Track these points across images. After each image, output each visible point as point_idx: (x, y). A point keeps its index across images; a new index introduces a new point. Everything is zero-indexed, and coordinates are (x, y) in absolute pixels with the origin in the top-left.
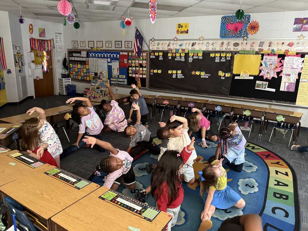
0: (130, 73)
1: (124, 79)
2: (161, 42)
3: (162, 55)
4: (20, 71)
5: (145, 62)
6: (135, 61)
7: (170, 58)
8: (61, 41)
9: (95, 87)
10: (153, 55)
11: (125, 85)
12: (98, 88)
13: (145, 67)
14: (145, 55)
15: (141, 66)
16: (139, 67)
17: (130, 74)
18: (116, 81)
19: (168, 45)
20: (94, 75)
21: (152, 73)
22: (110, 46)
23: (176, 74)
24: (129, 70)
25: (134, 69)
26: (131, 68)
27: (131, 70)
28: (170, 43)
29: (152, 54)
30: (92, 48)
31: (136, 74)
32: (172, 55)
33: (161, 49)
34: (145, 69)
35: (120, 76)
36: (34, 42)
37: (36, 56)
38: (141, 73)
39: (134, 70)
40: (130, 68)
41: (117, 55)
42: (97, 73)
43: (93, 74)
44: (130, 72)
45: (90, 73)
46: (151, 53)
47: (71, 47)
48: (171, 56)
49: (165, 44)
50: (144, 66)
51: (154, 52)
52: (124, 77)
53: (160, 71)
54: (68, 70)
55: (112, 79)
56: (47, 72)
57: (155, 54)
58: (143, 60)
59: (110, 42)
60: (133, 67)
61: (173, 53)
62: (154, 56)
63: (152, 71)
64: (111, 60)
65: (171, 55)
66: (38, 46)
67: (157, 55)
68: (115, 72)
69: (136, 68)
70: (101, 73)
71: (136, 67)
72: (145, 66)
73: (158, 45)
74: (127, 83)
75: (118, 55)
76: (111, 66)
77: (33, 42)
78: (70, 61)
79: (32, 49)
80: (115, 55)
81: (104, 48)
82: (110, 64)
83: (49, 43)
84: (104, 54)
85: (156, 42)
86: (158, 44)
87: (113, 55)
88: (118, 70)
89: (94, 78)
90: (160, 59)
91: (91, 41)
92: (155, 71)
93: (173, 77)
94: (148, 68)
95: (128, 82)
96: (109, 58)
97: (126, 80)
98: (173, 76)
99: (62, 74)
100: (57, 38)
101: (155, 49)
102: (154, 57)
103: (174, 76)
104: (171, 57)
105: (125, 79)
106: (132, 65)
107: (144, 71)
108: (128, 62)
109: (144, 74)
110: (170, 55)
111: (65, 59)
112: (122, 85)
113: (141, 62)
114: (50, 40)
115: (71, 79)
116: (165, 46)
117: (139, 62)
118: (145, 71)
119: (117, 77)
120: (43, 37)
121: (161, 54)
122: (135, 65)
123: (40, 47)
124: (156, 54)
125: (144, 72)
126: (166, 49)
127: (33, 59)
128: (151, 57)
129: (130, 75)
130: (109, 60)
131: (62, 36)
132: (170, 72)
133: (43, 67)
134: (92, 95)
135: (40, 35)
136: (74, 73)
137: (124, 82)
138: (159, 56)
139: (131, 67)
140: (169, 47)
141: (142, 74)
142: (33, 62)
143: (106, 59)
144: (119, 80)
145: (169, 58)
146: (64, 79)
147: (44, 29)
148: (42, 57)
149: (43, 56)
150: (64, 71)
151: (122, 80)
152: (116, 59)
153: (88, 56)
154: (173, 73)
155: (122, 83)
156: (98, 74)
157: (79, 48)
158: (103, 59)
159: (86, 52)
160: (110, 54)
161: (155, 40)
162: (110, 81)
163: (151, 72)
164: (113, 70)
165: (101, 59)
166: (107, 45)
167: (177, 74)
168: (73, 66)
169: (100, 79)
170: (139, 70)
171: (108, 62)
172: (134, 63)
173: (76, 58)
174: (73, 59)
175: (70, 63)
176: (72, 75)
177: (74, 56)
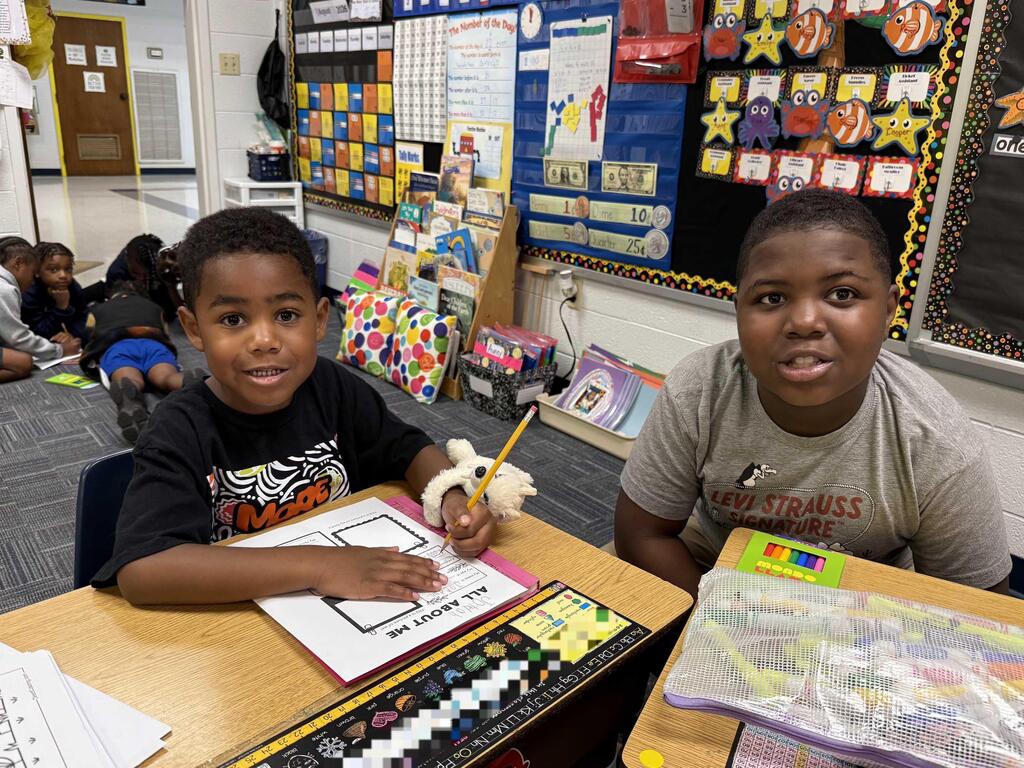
0: (717, 142)
1: (645, 201)
9: (412, 263)
11: (652, 263)
12: (427, 273)
13: (925, 58)
15: (864, 45)
16: (835, 63)
17: (708, 153)
18: (570, 221)
20: (418, 167)
24: (712, 108)
25: (765, 87)
26: (736, 81)
27: (730, 107)
31: (787, 145)
34: (909, 86)
35: (609, 170)
38: (853, 139)
39: (762, 101)
40: (723, 88)
42: (440, 146)
43: (413, 157)
44: (718, 123)
45: (399, 147)
52: (650, 179)
54: (284, 126)
55: (539, 202)
60: (763, 64)
64: (547, 18)
68: (574, 137)
69: (786, 85)
70: (467, 144)
71: (791, 61)
72: (915, 45)
74: (665, 242)
76: (542, 77)
78: (300, 59)
82: (533, 60)
88: (594, 116)
89: (415, 184)
94: (967, 71)
95: (676, 232)
97: (661, 216)
99: (249, 154)
105: (653, 202)
106: (745, 47)
107: (889, 110)
108: (705, 14)
109: (894, 151)
112: (618, 257)
115: (304, 189)
118: (918, 111)
119: (580, 181)
122: (784, 48)
125: (902, 116)
129: (714, 163)
130: (532, 20)
134: (376, 323)
136: (316, 146)
137: (641, 232)
139: (737, 65)
141: (863, 151)
142: (18, 54)
143: (512, 17)
144: (599, 210)
151: (623, 213)
155: (621, 243)
156: (448, 151)
158: (486, 17)
163: (1007, 120)
164: (551, 116)
165: (476, 18)
168: (311, 99)
169: (452, 200)
170: (830, 100)
171: (523, 45)
172: (777, 23)
173: (327, 35)
174: (314, 43)
175: (298, 79)
176: (304, 163)
177: (318, 19)
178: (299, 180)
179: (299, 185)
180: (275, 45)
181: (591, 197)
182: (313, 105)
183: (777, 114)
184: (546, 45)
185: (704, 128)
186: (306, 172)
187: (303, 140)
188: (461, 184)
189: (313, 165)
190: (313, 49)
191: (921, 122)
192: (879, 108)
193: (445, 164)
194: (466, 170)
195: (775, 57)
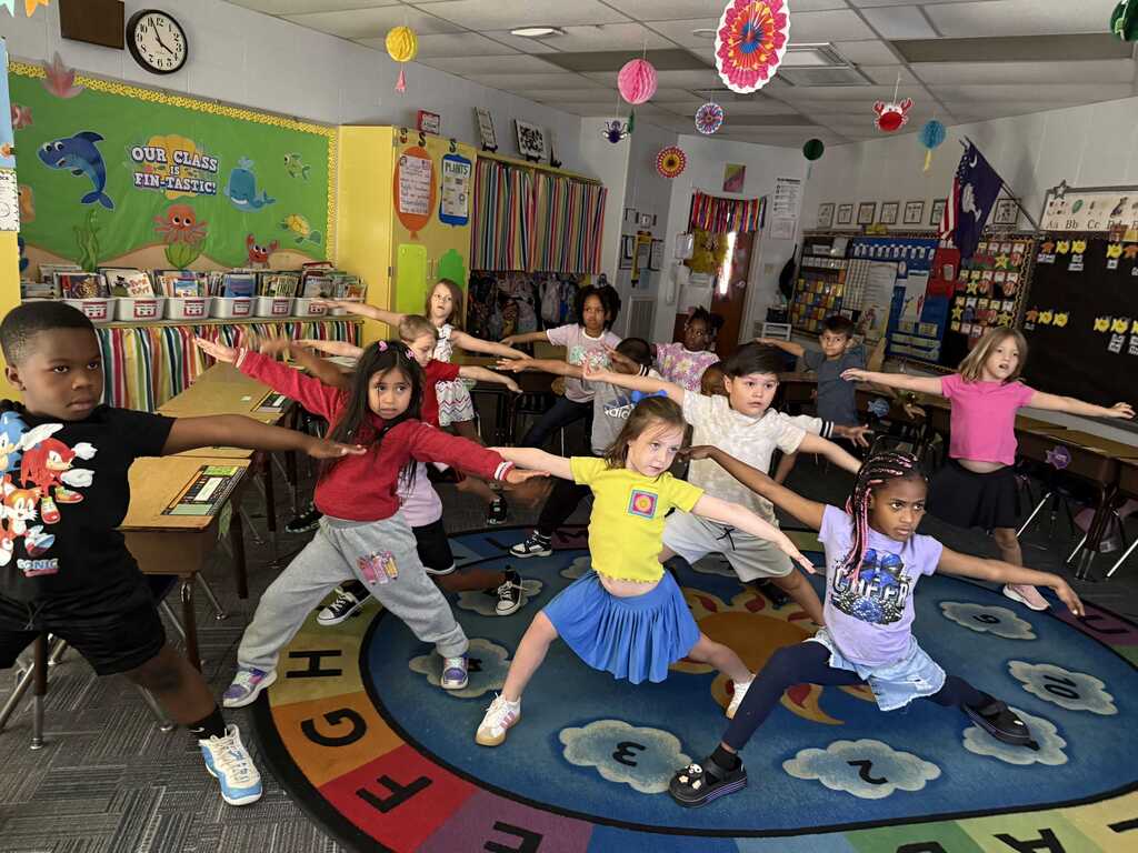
0: (956, 319)
1: (932, 338)
2: (1088, 198)
3: (1084, 253)
4: (634, 282)
5: (1014, 279)
6: (981, 275)
7: (1112, 265)
8: (791, 204)
10: (1046, 253)
11: (933, 362)
13: (1012, 298)
14: (1021, 250)
15: (998, 292)
16: (990, 297)
17: (953, 323)
18: (906, 345)
19: (1116, 212)
21: (1030, 322)
22: (917, 219)
23: (1124, 334)
24: (955, 307)
25: (972, 302)
26: (963, 299)
27: (961, 308)
28: (1123, 201)
29: (1048, 246)
30: (864, 225)
31: (975, 322)
32: (1124, 253)
33: (1082, 227)
34: (1008, 306)
35: (922, 327)
36: (704, 205)
37: (700, 245)
38: (993, 322)
39: (969, 306)
40: (960, 301)
41: (928, 251)
42: (860, 312)
44: (957, 312)
46: (1043, 242)
47: (812, 225)
48: (1116, 255)
49: (1104, 205)
50: (1008, 293)
51: (1055, 237)
52: (934, 331)
53: (1061, 320)
54: (788, 298)
55: (896, 337)
56: (726, 298)
57: (1056, 246)
58: (1009, 270)
59: (919, 204)
61: (1126, 245)
62: (1053, 257)
63: (1031, 315)
64: (907, 270)
65: (1120, 252)
66: (711, 217)
67: (1064, 251)
68: (911, 313)
69: (977, 302)
70: (871, 312)
71: (980, 295)
72: (1010, 293)
73: (1074, 211)
74: (938, 354)
75: (932, 251)
76: (903, 289)
77: (701, 205)
79: (692, 227)
80: (923, 250)
81: (900, 226)
82: (902, 282)
83: (749, 209)
84: (893, 246)
85: (1071, 199)
86: (1077, 207)
87: (918, 251)
88: (919, 305)
90: (1072, 267)
91: (867, 204)
92: (1045, 318)
93: (1110, 348)
94: (1021, 303)
95: (942, 350)
96: (903, 259)
97: (937, 344)
98: (1112, 344)
99: (769, 309)
100: (780, 194)
101: (1061, 228)
102: (1051, 259)
103: (1115, 346)
104: (1115, 262)
105: (935, 339)
106: (967, 288)
107: (1002, 313)
108: (957, 275)
110: (1114, 251)
111: (791, 263)
112: (920, 359)
113: (999, 278)
114: (755, 201)
115: (793, 328)
116: (1100, 214)
117: (993, 276)
118: (1009, 314)
119: (911, 330)
120: (732, 191)
121: (1079, 247)
122: (978, 289)
123: (718, 219)
124: (1062, 247)
125: (1005, 315)
126: (1103, 227)
127: (689, 255)
128: (1041, 258)
129: (955, 326)
130: (903, 268)
131: (799, 190)
132: (1101, 325)
133: (716, 283)
135: (725, 184)
136: (803, 308)
137: (930, 350)
138: (1070, 254)
139: (965, 295)
140: (1117, 220)
142: (686, 263)
143: (894, 265)
144: (916, 341)
145: (1109, 267)
146: (765, 324)
147: (744, 167)
148: (720, 250)
149: (722, 249)
150: (778, 302)
151: (922, 342)
152: (922, 264)
153: (848, 255)
154: (1114, 332)
155: (923, 354)
156: (863, 314)
157: (835, 226)
158: (886, 264)
159: (847, 241)
160: (910, 247)
161: (1069, 190)
162: (890, 342)
163: (1028, 319)
164: (904, 304)
165: (883, 263)
166: (909, 214)
167: (1128, 334)
168: (805, 287)
169: (860, 334)
170: (988, 309)
171: (899, 276)
172: (976, 281)
173: (818, 259)
174: (810, 262)
175: (800, 277)
176: (795, 316)
177: (815, 252)
178: (790, 323)
179: (789, 326)
180: (793, 259)
181: (914, 335)
182: (805, 289)
183: (974, 312)
184: (906, 278)
185: (952, 314)
186: (795, 321)
187: (797, 305)
188: (866, 328)
189: (800, 318)
190: (810, 264)
191: (1009, 318)
192: (1000, 312)
193: (860, 319)
194: (869, 323)
195: (975, 293)
